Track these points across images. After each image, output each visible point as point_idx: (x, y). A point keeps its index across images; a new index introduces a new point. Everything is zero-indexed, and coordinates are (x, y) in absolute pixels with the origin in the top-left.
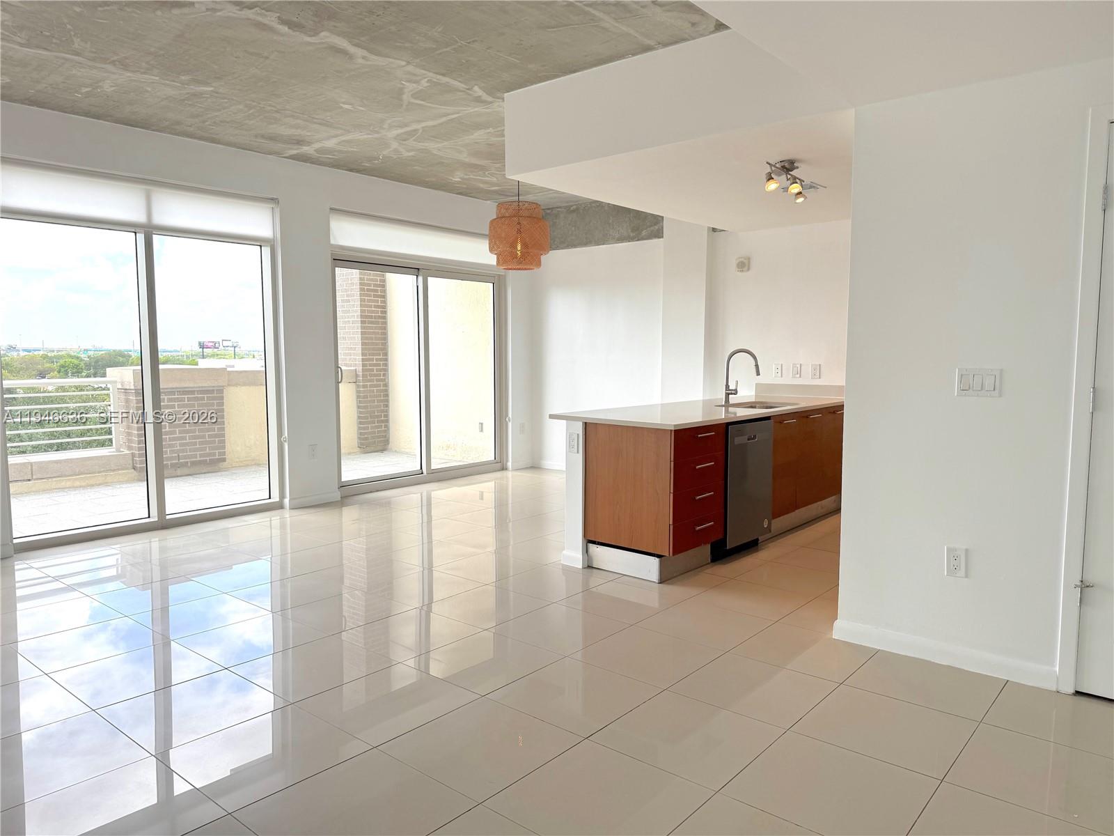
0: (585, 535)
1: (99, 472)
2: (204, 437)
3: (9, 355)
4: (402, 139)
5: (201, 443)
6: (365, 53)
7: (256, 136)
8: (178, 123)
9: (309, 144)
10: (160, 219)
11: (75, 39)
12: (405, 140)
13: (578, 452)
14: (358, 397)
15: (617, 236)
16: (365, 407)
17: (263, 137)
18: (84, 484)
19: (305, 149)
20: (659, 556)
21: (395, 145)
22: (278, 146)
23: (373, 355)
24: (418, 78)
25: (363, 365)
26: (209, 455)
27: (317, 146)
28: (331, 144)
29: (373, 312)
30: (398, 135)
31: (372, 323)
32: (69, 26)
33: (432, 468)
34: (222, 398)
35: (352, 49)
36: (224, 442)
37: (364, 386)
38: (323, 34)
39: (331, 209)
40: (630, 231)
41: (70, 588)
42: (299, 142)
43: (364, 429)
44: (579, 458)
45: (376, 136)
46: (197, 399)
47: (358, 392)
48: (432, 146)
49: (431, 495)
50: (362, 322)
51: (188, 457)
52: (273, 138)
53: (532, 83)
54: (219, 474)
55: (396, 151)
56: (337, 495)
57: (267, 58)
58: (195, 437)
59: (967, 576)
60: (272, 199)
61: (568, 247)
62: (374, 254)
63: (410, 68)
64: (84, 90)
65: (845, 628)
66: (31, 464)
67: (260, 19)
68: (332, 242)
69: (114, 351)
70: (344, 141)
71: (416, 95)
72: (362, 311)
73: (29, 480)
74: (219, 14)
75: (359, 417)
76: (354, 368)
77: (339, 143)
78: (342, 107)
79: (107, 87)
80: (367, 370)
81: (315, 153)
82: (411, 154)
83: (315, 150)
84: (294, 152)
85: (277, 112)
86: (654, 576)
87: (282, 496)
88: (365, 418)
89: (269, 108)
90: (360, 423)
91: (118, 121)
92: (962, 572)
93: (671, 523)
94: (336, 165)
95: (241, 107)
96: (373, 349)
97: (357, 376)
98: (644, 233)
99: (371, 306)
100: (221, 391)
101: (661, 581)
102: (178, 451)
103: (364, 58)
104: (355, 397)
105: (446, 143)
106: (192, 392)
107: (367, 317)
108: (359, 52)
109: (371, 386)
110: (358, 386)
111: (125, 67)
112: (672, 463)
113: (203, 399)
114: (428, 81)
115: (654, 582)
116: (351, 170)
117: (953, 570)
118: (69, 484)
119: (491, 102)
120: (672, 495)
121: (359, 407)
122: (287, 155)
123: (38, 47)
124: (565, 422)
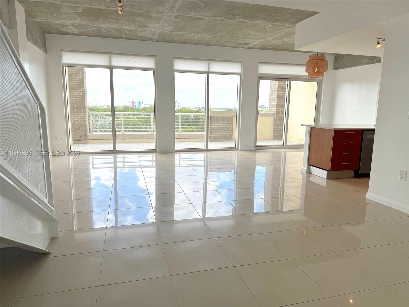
0: (308, 163)
1: (201, 138)
2: (227, 131)
3: (202, 110)
4: (275, 39)
5: (226, 133)
6: (250, 21)
7: (235, 44)
8: (215, 43)
9: (250, 44)
10: (212, 70)
11: (186, 29)
12: (276, 40)
13: (308, 137)
14: (274, 122)
15: (364, 62)
16: (275, 125)
17: (237, 44)
18: (197, 141)
19: (249, 46)
20: (327, 171)
21: (274, 41)
22: (242, 46)
23: (280, 108)
24: (268, 24)
25: (277, 111)
26: (228, 136)
27: (252, 44)
28: (255, 43)
29: (281, 93)
30: (273, 39)
31: (281, 97)
32: (184, 27)
33: (287, 144)
34: (233, 120)
35: (246, 21)
36: (232, 133)
37: (276, 118)
38: (237, 19)
39: (259, 62)
40: (369, 60)
41: (189, 166)
42: (247, 44)
43: (275, 132)
44: (308, 138)
45: (267, 40)
46: (226, 120)
47: (274, 120)
48: (285, 40)
49: (286, 153)
50: (278, 97)
51: (222, 136)
52: (239, 44)
53: (302, 20)
54: (230, 142)
55: (274, 43)
56: (254, 149)
57: (227, 26)
58: (225, 131)
59: (405, 180)
60: (242, 61)
61: (346, 68)
62: (272, 75)
63: (264, 22)
64: (192, 39)
65: (370, 195)
66: (186, 134)
67: (220, 19)
68: (259, 72)
69: (229, 109)
70: (259, 42)
71: (270, 28)
72: (278, 93)
73: (185, 138)
74: (212, 19)
75: (274, 128)
76: (274, 112)
77: (258, 43)
78: (252, 34)
79: (196, 38)
80: (278, 113)
81: (252, 46)
82: (280, 43)
83: (253, 45)
84: (247, 47)
85: (237, 37)
86: (325, 177)
87: (238, 147)
88: (276, 129)
89: (234, 37)
90: (274, 130)
91: (202, 45)
92: (404, 179)
93: (331, 160)
94: (261, 48)
95: (227, 38)
96: (281, 106)
97: (274, 115)
98: (374, 61)
99: (281, 92)
100: (233, 118)
101: (327, 179)
102: (220, 134)
103: (250, 22)
104: (273, 122)
105: (289, 39)
106: (225, 118)
107: (279, 95)
108: (248, 21)
109: (278, 118)
110: (274, 118)
111: (198, 33)
112: (333, 141)
113: (227, 120)
114: (271, 25)
115: (325, 179)
116: (266, 49)
117: (402, 178)
118: (194, 140)
119: (294, 27)
120: (332, 151)
121: (274, 125)
122: (246, 48)
123: (180, 32)
124: (305, 127)
